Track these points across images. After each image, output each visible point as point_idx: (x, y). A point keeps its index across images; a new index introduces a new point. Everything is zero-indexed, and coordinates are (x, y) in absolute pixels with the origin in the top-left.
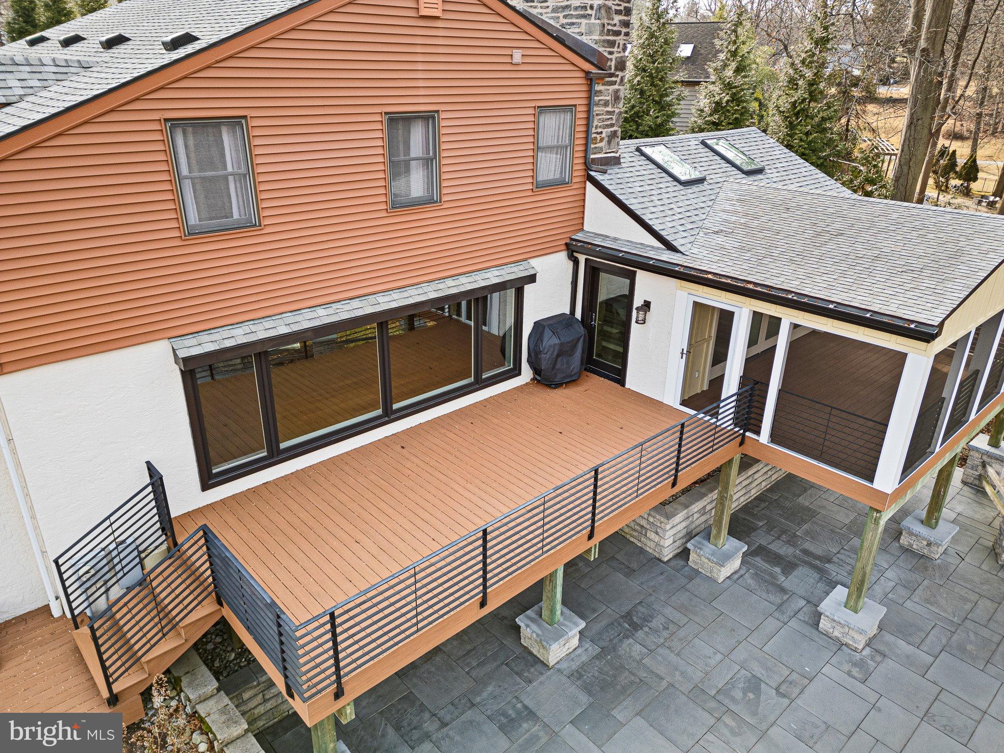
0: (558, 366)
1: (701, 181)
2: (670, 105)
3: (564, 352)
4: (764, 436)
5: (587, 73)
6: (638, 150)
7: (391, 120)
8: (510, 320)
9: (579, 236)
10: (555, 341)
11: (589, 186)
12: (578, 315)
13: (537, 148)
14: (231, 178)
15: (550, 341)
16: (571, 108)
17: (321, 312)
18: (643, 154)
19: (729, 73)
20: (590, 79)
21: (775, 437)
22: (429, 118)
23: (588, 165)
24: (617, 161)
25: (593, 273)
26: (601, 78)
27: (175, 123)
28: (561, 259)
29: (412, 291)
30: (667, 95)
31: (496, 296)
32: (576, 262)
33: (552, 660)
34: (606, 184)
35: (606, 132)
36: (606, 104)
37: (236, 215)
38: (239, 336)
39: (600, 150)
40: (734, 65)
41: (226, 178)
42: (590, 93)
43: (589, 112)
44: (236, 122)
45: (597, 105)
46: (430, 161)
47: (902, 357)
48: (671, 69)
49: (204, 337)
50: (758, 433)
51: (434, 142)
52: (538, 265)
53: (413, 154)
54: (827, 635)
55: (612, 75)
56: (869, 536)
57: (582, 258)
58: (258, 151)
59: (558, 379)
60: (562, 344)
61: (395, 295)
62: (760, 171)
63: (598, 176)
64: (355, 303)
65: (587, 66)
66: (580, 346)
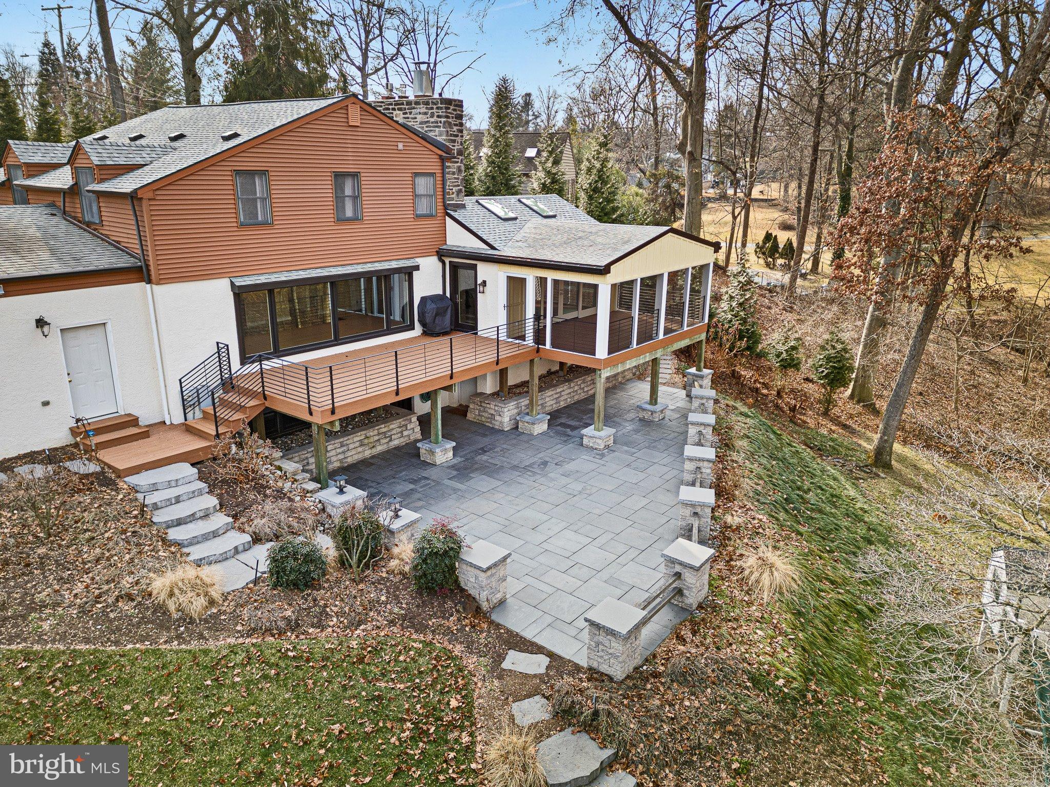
0: (437, 321)
1: (515, 219)
2: (514, 187)
3: (440, 313)
4: (548, 345)
5: (440, 156)
6: (477, 202)
7: (336, 176)
8: (406, 299)
9: (444, 247)
10: (433, 306)
11: (447, 218)
12: (448, 294)
13: (416, 196)
14: (259, 201)
15: (430, 306)
16: (432, 175)
17: (301, 273)
18: (480, 204)
19: (549, 164)
20: (442, 160)
21: (553, 345)
22: (355, 175)
23: (445, 207)
24: (463, 206)
25: (454, 268)
26: (449, 159)
27: (238, 172)
28: (434, 260)
29: (349, 267)
30: (511, 180)
31: (396, 276)
32: (444, 263)
33: (438, 462)
34: (456, 217)
35: (455, 189)
36: (454, 173)
37: (260, 219)
38: (263, 279)
39: (452, 199)
40: (551, 159)
41: (255, 200)
42: (443, 168)
43: (443, 177)
44: (263, 173)
45: (448, 173)
46: (355, 198)
47: (595, 287)
48: (512, 162)
49: (246, 278)
50: (545, 345)
51: (358, 187)
52: (420, 261)
53: (347, 194)
54: (587, 447)
55: (455, 158)
56: (598, 385)
57: (447, 261)
58: (273, 187)
59: (437, 330)
60: (438, 308)
61: (340, 269)
62: (554, 216)
63: (452, 213)
64: (319, 271)
65: (440, 152)
66: (449, 311)
